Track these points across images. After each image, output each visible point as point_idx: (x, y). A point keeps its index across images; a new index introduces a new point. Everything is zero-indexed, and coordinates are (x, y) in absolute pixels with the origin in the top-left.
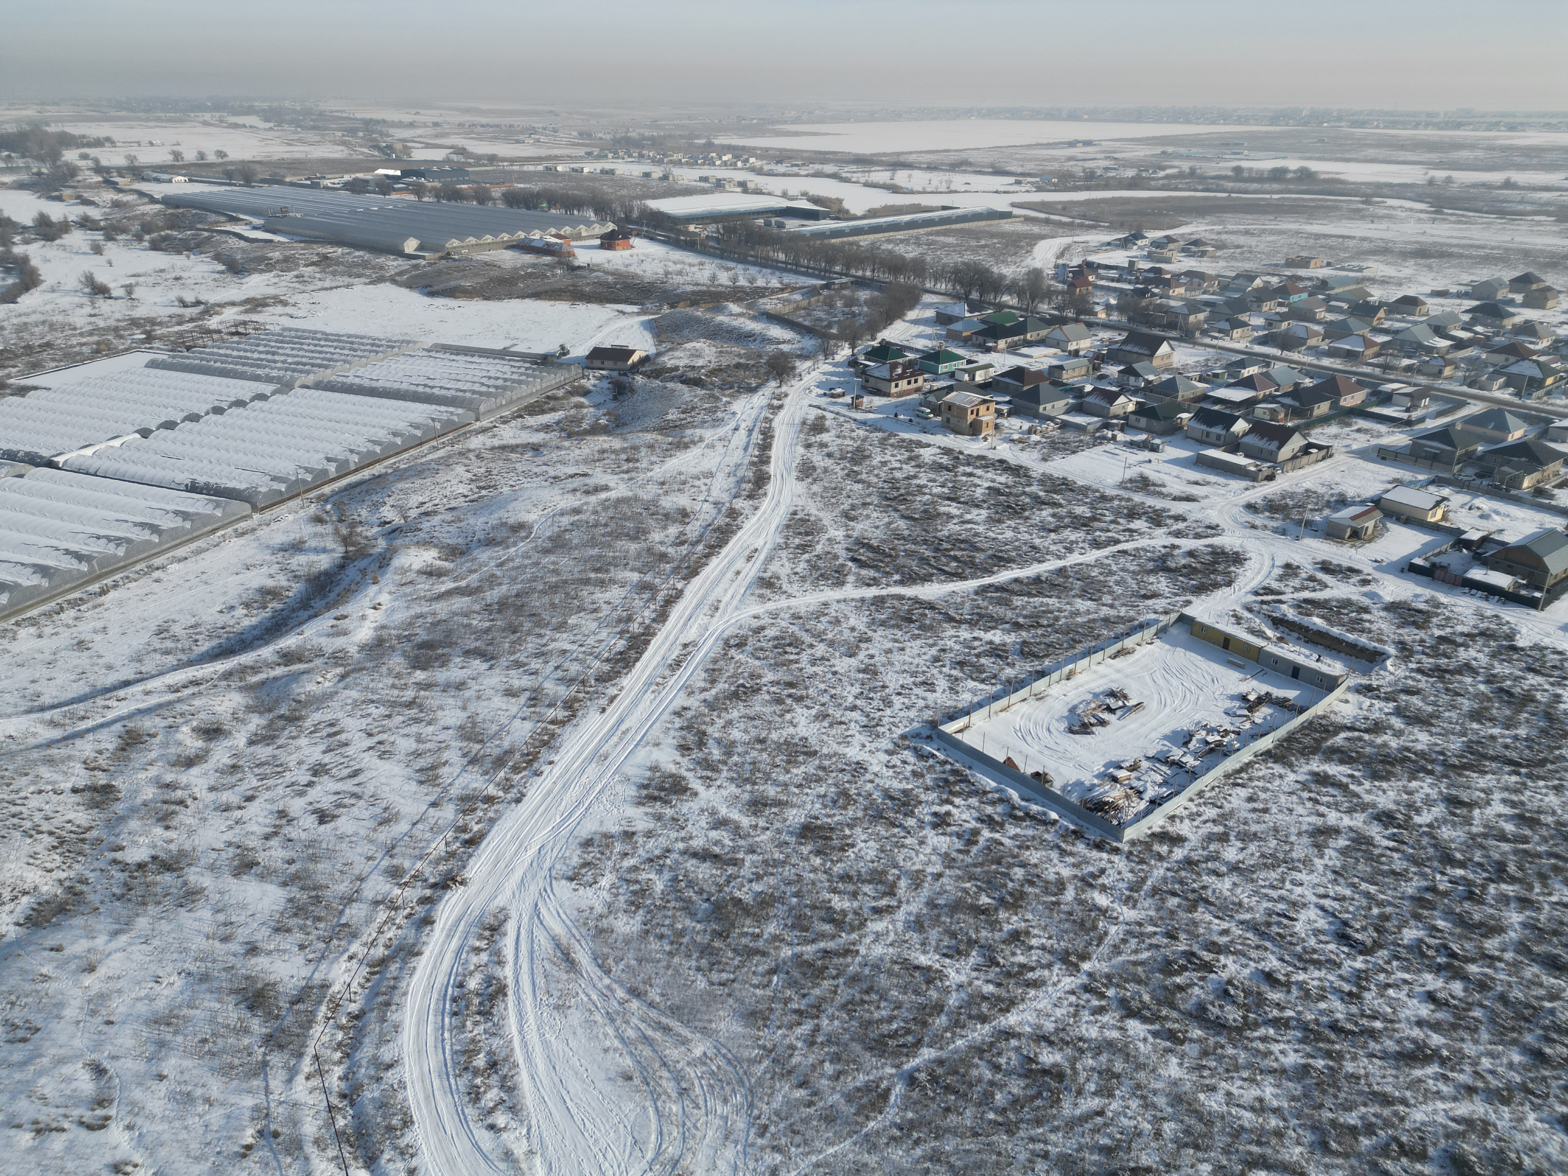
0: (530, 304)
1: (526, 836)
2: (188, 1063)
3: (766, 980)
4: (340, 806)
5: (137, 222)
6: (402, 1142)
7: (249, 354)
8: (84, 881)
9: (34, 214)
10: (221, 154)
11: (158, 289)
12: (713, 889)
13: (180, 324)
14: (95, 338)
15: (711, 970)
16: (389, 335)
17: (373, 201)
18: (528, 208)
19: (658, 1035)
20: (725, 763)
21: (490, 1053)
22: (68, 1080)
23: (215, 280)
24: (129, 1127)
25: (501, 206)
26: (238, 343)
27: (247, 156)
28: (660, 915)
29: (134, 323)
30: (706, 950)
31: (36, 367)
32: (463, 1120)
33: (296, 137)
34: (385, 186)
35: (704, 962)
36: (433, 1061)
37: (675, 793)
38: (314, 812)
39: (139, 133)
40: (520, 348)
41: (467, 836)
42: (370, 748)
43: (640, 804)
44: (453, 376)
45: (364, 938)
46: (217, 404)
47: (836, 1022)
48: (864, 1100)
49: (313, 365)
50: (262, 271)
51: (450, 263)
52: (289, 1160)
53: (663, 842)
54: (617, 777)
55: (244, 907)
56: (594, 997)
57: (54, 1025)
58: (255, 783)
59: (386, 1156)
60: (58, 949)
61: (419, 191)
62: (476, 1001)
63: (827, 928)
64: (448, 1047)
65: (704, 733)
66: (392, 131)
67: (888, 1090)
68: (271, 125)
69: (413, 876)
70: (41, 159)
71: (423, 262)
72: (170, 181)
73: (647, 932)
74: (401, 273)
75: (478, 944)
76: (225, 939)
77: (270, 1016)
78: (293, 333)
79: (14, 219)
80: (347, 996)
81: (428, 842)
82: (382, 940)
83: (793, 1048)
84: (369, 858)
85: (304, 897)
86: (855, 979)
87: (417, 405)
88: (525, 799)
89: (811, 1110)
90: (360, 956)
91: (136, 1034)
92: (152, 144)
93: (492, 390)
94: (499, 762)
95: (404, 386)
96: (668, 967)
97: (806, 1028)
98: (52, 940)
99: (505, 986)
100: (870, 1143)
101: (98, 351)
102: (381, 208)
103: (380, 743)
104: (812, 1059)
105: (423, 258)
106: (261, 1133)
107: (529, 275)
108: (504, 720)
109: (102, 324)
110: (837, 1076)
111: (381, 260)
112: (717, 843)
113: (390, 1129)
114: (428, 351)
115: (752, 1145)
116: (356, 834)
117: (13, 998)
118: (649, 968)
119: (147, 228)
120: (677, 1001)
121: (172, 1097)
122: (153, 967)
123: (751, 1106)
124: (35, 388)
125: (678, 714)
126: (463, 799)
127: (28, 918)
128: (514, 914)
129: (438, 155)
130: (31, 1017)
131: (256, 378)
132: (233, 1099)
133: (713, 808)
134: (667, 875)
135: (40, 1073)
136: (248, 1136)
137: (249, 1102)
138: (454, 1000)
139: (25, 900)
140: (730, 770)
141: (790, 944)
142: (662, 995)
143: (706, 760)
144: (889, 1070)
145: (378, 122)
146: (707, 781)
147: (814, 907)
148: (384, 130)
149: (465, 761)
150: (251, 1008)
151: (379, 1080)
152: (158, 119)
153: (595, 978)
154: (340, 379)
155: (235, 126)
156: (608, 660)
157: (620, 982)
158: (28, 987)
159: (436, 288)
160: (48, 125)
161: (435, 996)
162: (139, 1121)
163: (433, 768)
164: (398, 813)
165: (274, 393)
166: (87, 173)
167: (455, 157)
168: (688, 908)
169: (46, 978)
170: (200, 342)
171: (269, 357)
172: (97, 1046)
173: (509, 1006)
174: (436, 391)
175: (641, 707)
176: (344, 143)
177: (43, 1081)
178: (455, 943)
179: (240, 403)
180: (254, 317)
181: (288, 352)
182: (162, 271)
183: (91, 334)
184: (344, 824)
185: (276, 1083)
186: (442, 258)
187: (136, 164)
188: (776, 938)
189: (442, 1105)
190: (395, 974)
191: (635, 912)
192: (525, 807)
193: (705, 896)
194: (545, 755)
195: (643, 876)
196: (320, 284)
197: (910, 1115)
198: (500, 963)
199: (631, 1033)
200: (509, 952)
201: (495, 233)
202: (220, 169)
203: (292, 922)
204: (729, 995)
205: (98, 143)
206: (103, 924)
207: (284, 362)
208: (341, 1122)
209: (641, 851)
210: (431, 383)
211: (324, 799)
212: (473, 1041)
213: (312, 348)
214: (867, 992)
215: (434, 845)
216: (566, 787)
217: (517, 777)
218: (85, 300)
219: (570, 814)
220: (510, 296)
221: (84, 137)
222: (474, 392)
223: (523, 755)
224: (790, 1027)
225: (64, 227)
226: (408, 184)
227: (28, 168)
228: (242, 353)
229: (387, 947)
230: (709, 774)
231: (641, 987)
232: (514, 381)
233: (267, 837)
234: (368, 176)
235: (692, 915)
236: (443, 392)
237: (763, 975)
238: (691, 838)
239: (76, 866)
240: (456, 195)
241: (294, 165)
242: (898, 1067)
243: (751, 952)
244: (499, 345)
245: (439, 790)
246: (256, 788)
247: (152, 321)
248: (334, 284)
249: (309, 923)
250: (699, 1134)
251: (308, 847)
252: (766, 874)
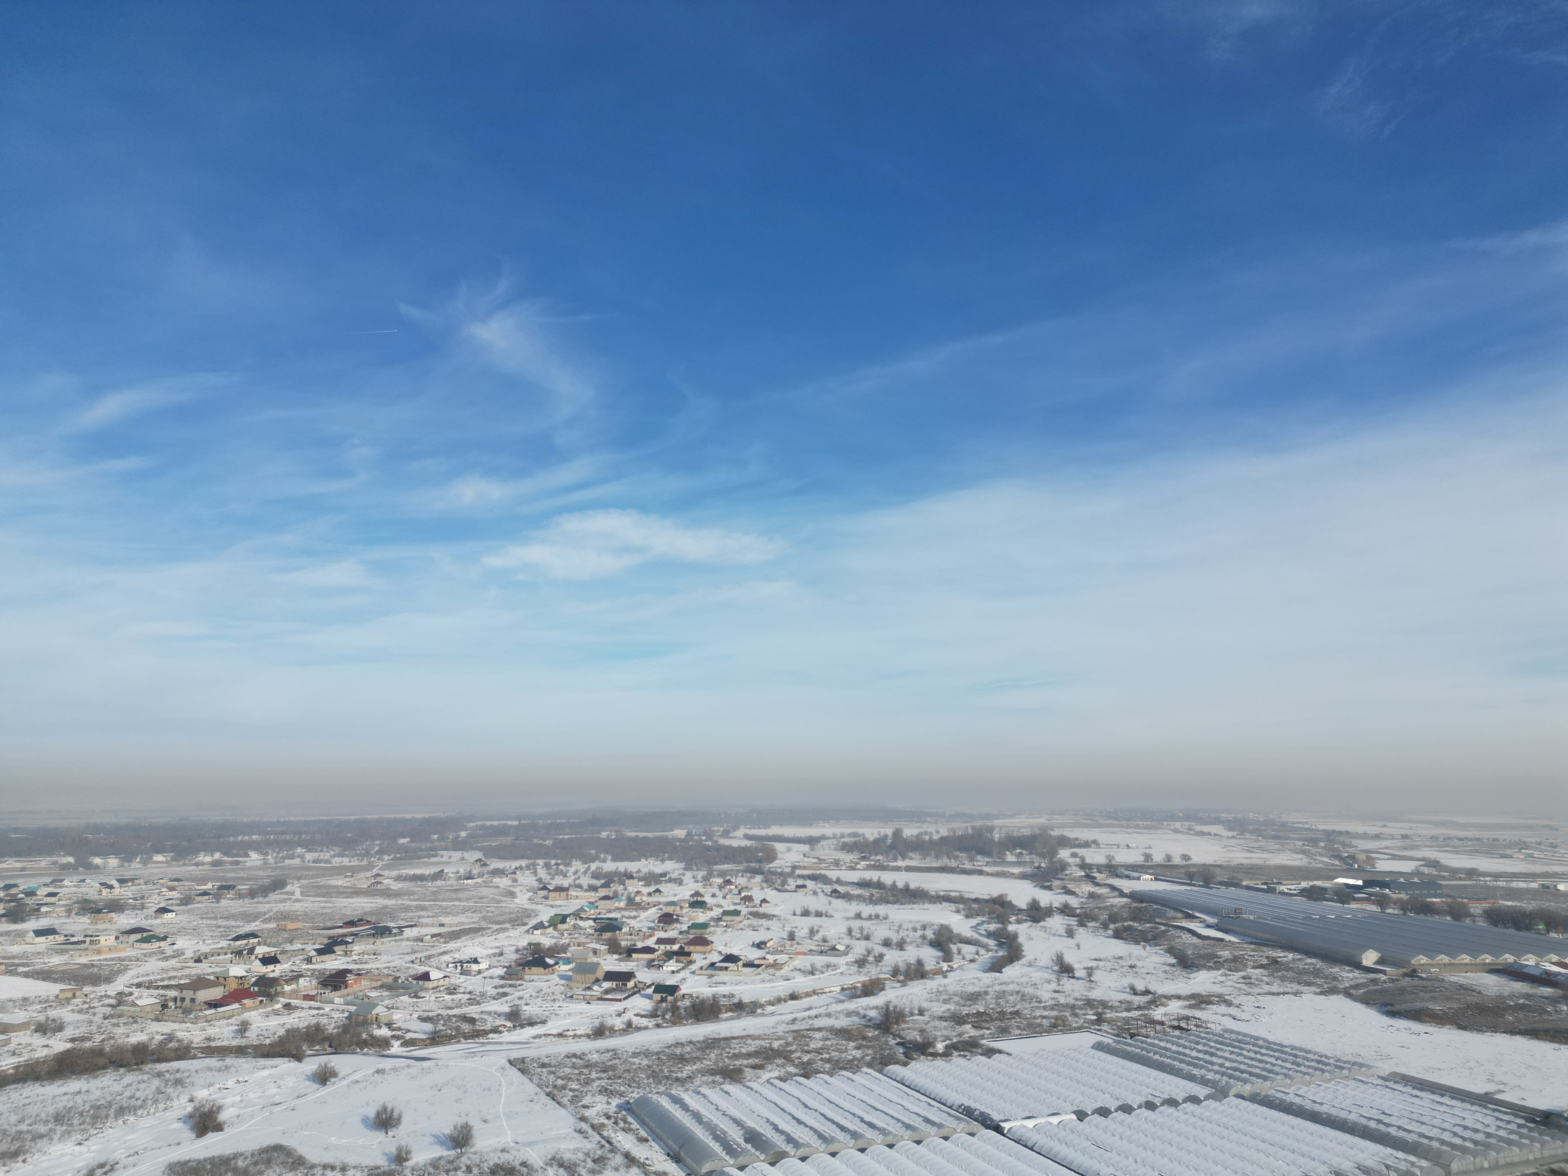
0: (1520, 1041)
5: (1106, 912)
7: (1187, 1051)
9: (1029, 899)
10: (1186, 857)
11: (1114, 974)
13: (1128, 1010)
14: (1055, 1013)
16: (1339, 1054)
17: (1331, 909)
18: (1518, 929)
23: (1165, 972)
25: (1481, 923)
26: (1179, 1038)
27: (1209, 859)
29: (1089, 1003)
31: (1004, 1032)
33: (1256, 845)
34: (1345, 895)
39: (1120, 837)
40: (1509, 1097)
44: (1415, 1116)
46: (1150, 1098)
49: (1251, 1074)
50: (1210, 968)
51: (1416, 982)
61: (1382, 902)
66: (1355, 842)
68: (1234, 833)
70: (1042, 856)
71: (1383, 977)
72: (1139, 879)
74: (1357, 987)
78: (1234, 1036)
79: (1014, 902)
87: (1367, 1143)
92: (1128, 847)
93: (1467, 1144)
95: (1353, 1117)
101: (1054, 1026)
102: (1338, 917)
105: (1384, 972)
107: (1522, 1007)
109: (1062, 1001)
111: (1335, 970)
114: (1383, 1078)
119: (1113, 918)
124: (1000, 1052)
129: (1407, 867)
131: (1191, 1078)
145: (1341, 833)
148: (1347, 841)
152: (1137, 827)
154: (1279, 1095)
155: (1202, 834)
159: (1397, 1008)
160: (1052, 830)
165: (1207, 1098)
166: (1074, 868)
167: (1426, 870)
170: (1143, 1031)
171: (1207, 1057)
174: (1393, 1131)
176: (1304, 852)
179: (1172, 1102)
180: (1197, 1013)
181: (1227, 1055)
182: (1120, 958)
183: (1052, 1008)
186: (1406, 975)
187: (1113, 863)
196: (1267, 988)
201: (1474, 953)
202: (1183, 870)
205: (1086, 845)
207: (1221, 1065)
210: (1386, 1120)
213: (1252, 1055)
218: (1053, 977)
220: (1495, 1029)
221: (1077, 839)
222: (1443, 1142)
225: (1048, 912)
226: (1371, 894)
227: (1032, 862)
228: (1181, 1049)
232: (1500, 1139)
234: (1327, 884)
236: (1402, 1134)
240: (1427, 909)
241: (1252, 871)
244: (1480, 1088)
247: (1104, 1004)
248: (1281, 990)
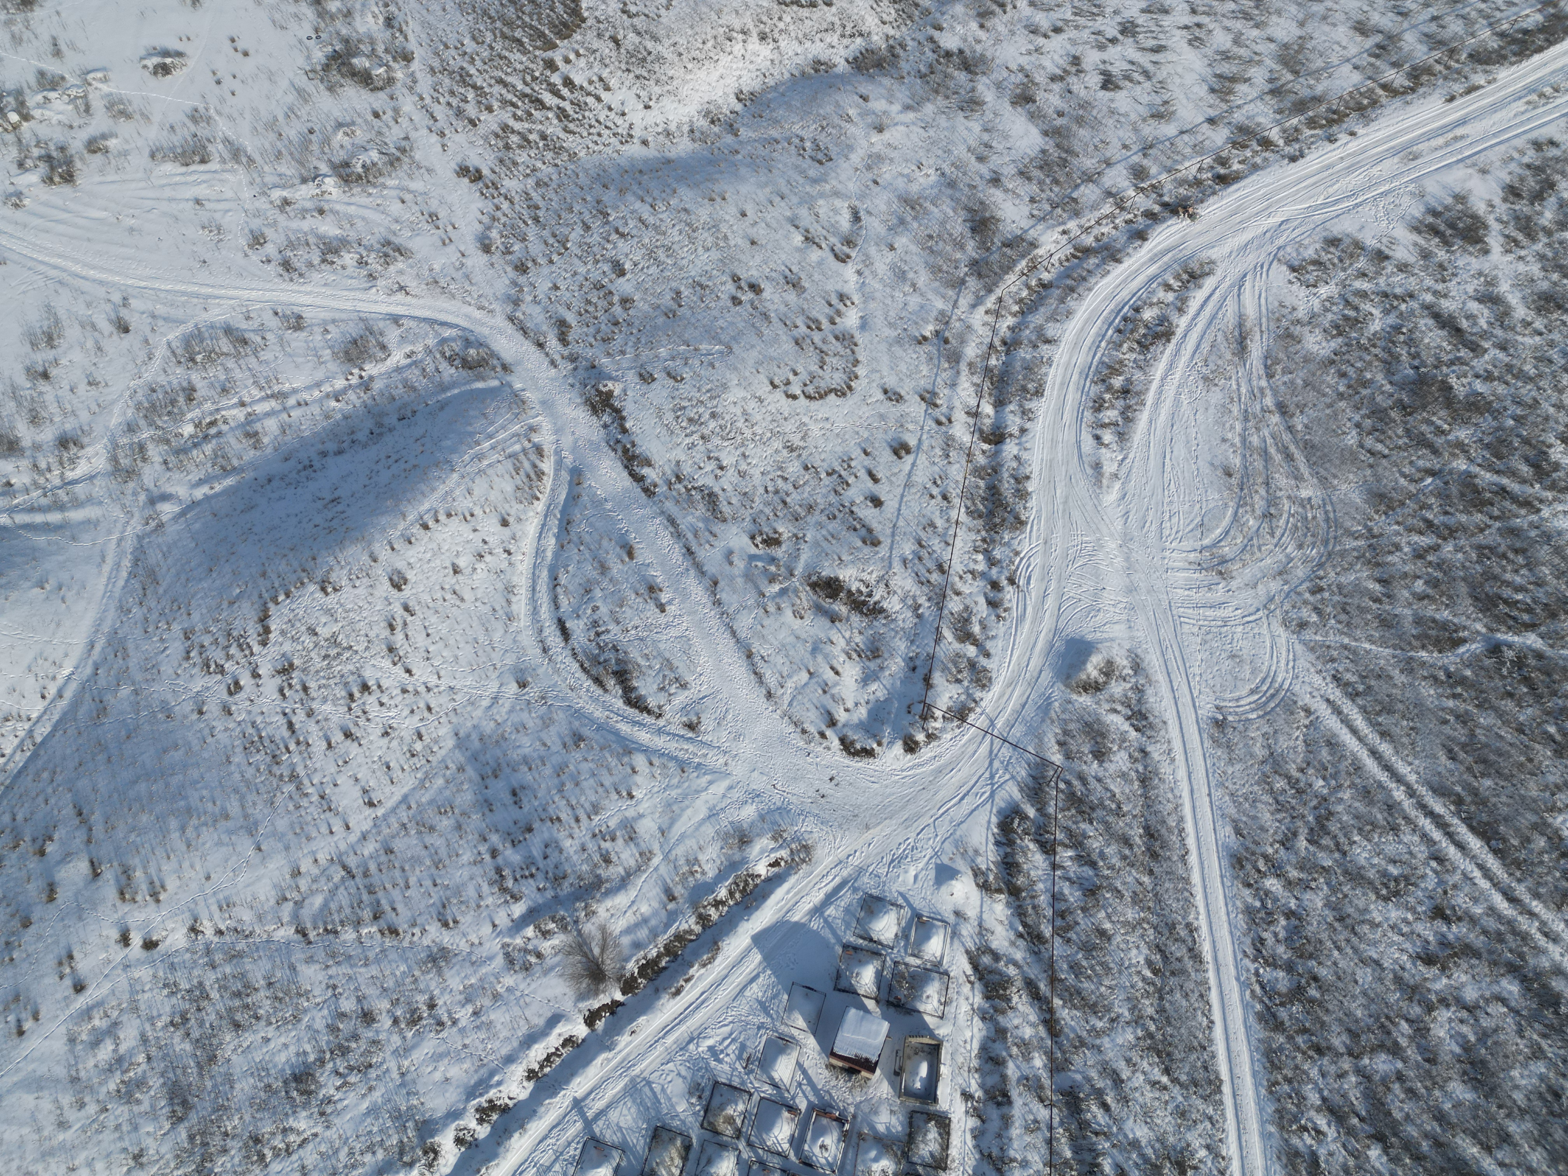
1: (1277, 202)
2: (913, 248)
3: (1418, 476)
4: (1128, 78)
6: (1028, 405)
8: (903, 46)
12: (1430, 361)
15: (1369, 434)
19: (1278, 457)
20: (1549, 233)
21: (1129, 381)
22: (836, 211)
24: (859, 273)
28: (1356, 354)
30: (1379, 414)
32: (1079, 419)
35: (1368, 423)
36: (1082, 358)
37: (1464, 238)
38: (1104, 73)
41: (1222, 171)
42: (1186, 27)
43: (1416, 229)
45: (1083, 221)
47: (1460, 556)
48: (1433, 633)
52: (946, 365)
53: (1412, 283)
54: (1411, 187)
55: (1006, 137)
56: (1243, 390)
57: (841, 161)
58: (1069, 16)
59: (1012, 407)
60: (865, 99)
62: (1142, 331)
63: (1525, 469)
64: (1099, 355)
65: (1552, 186)
67: (1463, 641)
69: (1153, 186)
73: (1333, 362)
75: (1172, 282)
76: (981, 159)
77: (984, 246)
80: (1045, 263)
81: (1185, 158)
82: (1096, 231)
83: (1398, 547)
84: (1125, 147)
85: (1054, 153)
86: (1514, 532)
88: (1301, 161)
89: (1375, 606)
90: (1072, 235)
91: (889, 203)
94: (1300, 106)
96: (1330, 406)
97: (1425, 541)
98: (865, 88)
99: (1173, 333)
100: (1409, 667)
103: (1199, 25)
104: (1408, 568)
106: (937, 333)
108: (1335, 60)
110: (1421, 597)
112: (1470, 317)
113: (1024, 389)
115: (1299, 594)
116: (1126, 115)
117: (825, 123)
118: (1312, 395)
120: (1316, 440)
121: (893, 267)
122: (921, 153)
123: (1321, 565)
125: (1537, 145)
126: (1242, 129)
127: (856, 59)
128: (1219, 272)
130: (830, 146)
132: (930, 295)
133: (1495, 277)
134: (1392, 319)
135: (822, 195)
136: (928, 330)
137: (940, 304)
138: (1125, 319)
139: (859, 40)
140: (1549, 245)
141: (1471, 460)
142: (1306, 427)
143: (1528, 219)
144: (1479, 627)
146: (1512, 242)
147: (1526, 441)
149: (1268, 87)
150: (973, 230)
151: (1035, 347)
153: (1255, 374)
156: (1502, 35)
157: (1275, 392)
158: (837, 120)
161: (1112, 306)
162: (867, 272)
163: (1233, 79)
164: (1173, 113)
168: (1390, 364)
169: (849, 119)
172: (862, 197)
173: (1165, 354)
175: (1498, 116)
177: (821, 202)
178: (1153, 270)
184: (1122, 100)
185: (964, 302)
188: (1460, 445)
189: (1070, 397)
190: (1091, 267)
191: (1333, 337)
192: (1295, 170)
193: (1416, 363)
194: (1352, 122)
195: (1367, 307)
197: (1468, 673)
198: (1181, 311)
199: (1255, 440)
200: (1193, 305)
203: (1036, 173)
204: (1371, 466)
206: (902, 95)
208: (993, 362)
209: (1382, 281)
211: (1117, 64)
212: (1121, 362)
214: (1516, 551)
215: (1187, 164)
216: (1350, 169)
217: (1309, 132)
219: (1337, 202)
223: (1329, 110)
224: (1410, 530)
229: (1097, 240)
230: (1520, 237)
231: (1292, 408)
233: (1053, 79)
235: (1389, 372)
237: (1419, 470)
238: (1445, 296)
239: (903, 29)
242: (1491, 630)
243: (1422, 442)
245: (1225, 107)
246: (1066, 21)
249: (1048, 181)
250: (1258, 555)
251: (1081, 107)
252: (1499, 379)
